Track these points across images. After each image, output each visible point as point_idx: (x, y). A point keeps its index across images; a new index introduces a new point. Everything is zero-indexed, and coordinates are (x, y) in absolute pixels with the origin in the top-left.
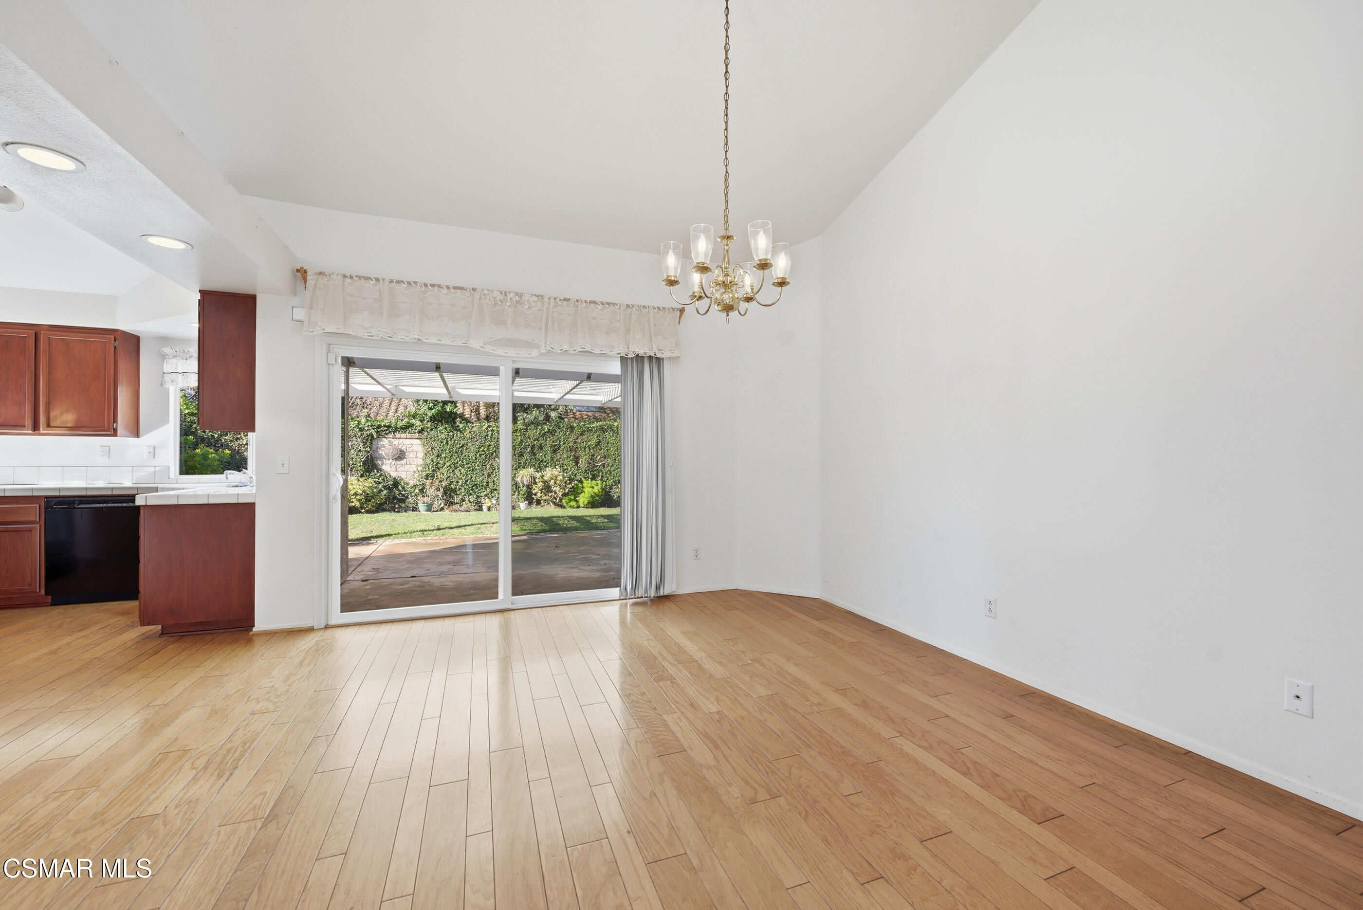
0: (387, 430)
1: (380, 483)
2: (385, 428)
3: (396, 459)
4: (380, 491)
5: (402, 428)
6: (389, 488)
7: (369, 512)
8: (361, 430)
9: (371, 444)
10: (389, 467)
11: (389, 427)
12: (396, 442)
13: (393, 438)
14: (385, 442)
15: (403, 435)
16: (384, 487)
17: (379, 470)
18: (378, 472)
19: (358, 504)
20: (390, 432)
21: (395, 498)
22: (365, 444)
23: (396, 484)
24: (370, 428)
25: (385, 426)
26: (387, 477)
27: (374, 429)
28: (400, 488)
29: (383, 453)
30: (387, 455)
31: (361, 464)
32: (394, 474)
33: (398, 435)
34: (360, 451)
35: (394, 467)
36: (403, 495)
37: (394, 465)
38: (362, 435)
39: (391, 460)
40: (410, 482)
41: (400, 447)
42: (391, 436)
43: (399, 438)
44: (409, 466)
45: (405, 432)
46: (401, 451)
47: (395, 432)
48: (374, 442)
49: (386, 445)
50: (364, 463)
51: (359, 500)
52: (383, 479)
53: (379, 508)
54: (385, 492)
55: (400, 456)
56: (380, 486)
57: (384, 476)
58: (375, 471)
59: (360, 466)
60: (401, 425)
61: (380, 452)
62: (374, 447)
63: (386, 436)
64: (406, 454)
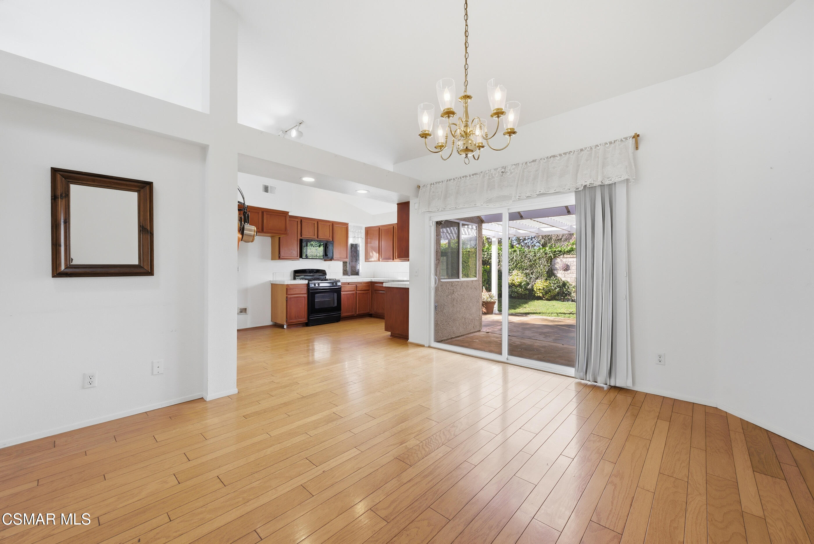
0: (559, 253)
1: (555, 284)
2: (558, 252)
3: (564, 270)
4: (556, 288)
5: (567, 252)
6: (560, 287)
7: (547, 300)
8: (546, 254)
9: (551, 261)
10: (561, 275)
11: (561, 251)
12: (564, 260)
13: (563, 258)
14: (558, 260)
15: (568, 256)
16: (557, 286)
17: (555, 276)
18: (554, 277)
19: (541, 295)
20: (561, 254)
21: (564, 293)
22: (547, 261)
23: (564, 284)
24: (550, 253)
25: (558, 251)
26: (559, 281)
27: (552, 253)
28: (567, 288)
29: (558, 267)
30: (560, 268)
31: (546, 273)
32: (563, 279)
33: (565, 256)
34: (545, 266)
35: (563, 275)
36: (568, 292)
37: (564, 273)
38: (546, 257)
39: (562, 271)
40: (573, 284)
41: (567, 263)
42: (562, 256)
43: (566, 258)
44: (572, 274)
45: (569, 254)
46: (567, 265)
47: (564, 254)
48: (553, 261)
49: (560, 262)
50: (547, 272)
51: (542, 293)
52: (557, 282)
53: (553, 298)
54: (558, 289)
55: (567, 268)
56: (555, 286)
57: (558, 280)
58: (553, 277)
59: (545, 274)
60: (567, 250)
61: (556, 266)
62: (553, 263)
63: (559, 257)
64: (571, 267)
